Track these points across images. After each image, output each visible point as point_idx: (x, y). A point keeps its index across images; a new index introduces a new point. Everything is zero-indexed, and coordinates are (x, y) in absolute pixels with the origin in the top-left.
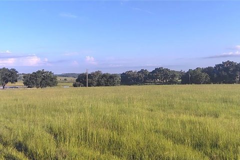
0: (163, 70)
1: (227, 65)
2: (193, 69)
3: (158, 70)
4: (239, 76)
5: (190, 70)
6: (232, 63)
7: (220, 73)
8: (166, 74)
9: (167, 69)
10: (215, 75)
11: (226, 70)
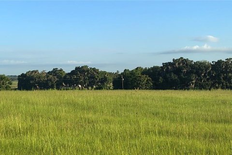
0: (88, 71)
1: (179, 64)
2: (130, 70)
3: (80, 70)
4: (194, 81)
5: (125, 70)
6: (186, 60)
7: (168, 75)
8: (92, 77)
9: (94, 69)
10: (161, 80)
11: (178, 71)
